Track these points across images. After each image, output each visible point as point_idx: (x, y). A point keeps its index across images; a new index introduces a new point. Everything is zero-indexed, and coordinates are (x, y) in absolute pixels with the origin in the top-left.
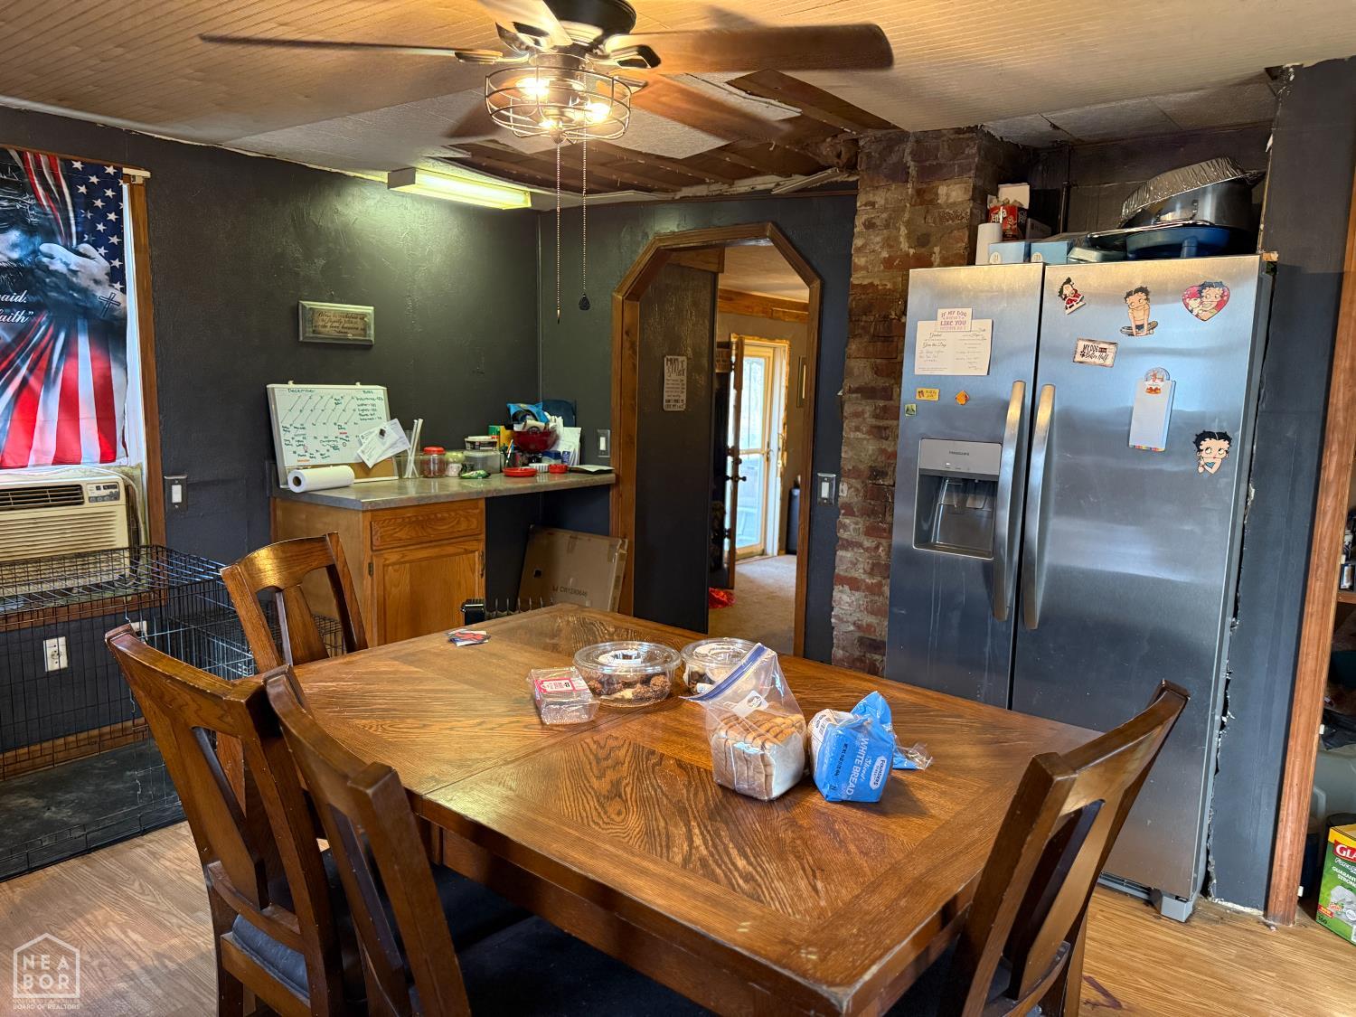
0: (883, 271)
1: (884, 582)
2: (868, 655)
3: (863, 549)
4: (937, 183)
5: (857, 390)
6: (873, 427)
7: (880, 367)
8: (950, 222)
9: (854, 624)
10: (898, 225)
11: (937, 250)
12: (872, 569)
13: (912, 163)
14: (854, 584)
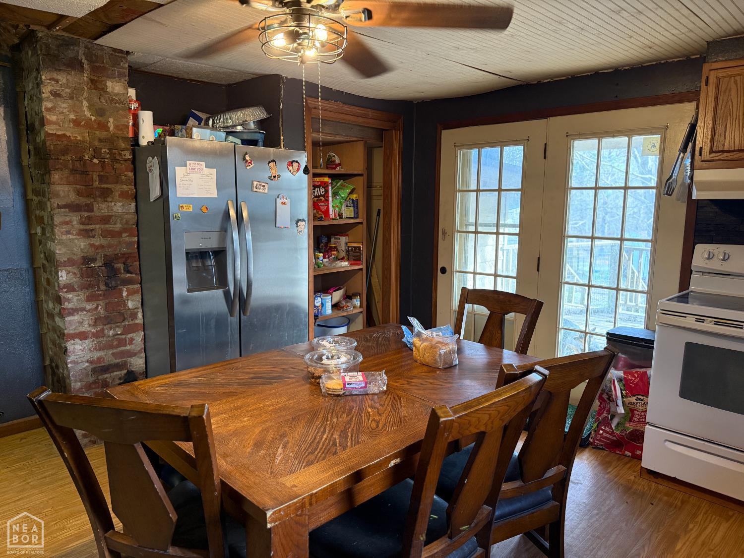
0: (73, 128)
1: (105, 328)
2: (100, 377)
3: (87, 311)
4: (104, 78)
5: (65, 206)
6: (81, 230)
7: (80, 191)
8: (117, 105)
9: (87, 361)
10: (80, 99)
11: (111, 120)
12: (95, 322)
13: (85, 61)
14: (83, 336)
